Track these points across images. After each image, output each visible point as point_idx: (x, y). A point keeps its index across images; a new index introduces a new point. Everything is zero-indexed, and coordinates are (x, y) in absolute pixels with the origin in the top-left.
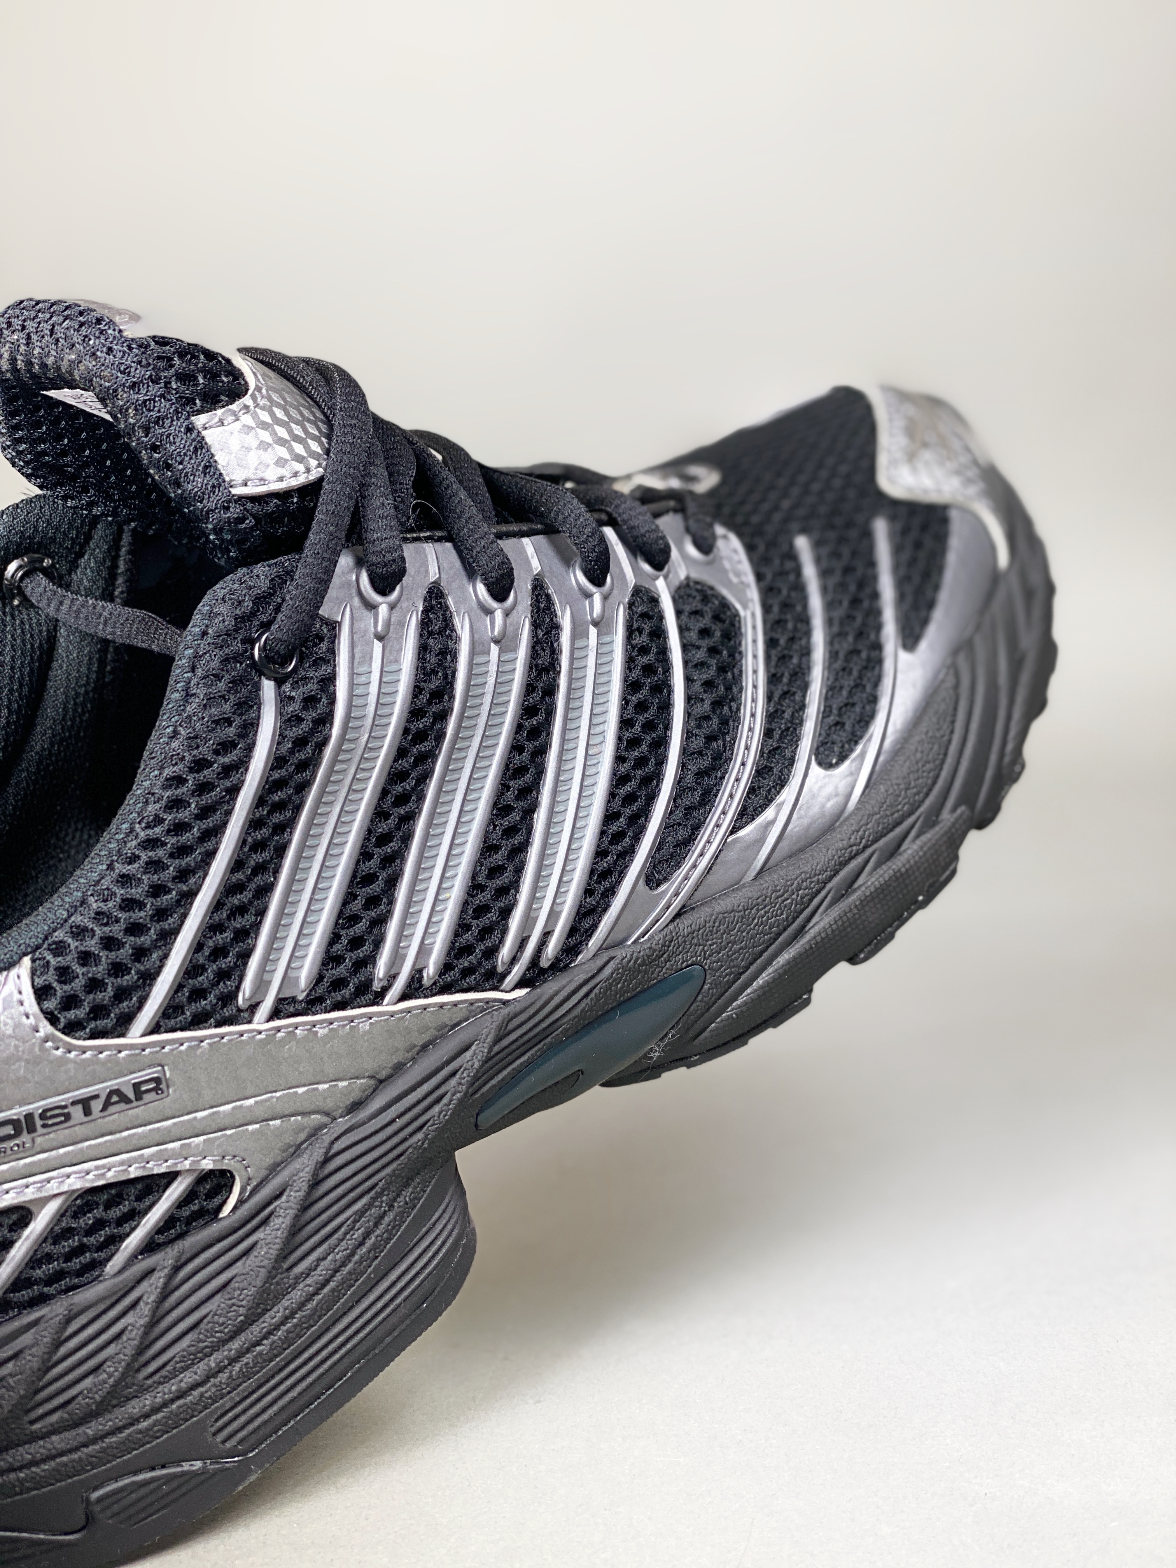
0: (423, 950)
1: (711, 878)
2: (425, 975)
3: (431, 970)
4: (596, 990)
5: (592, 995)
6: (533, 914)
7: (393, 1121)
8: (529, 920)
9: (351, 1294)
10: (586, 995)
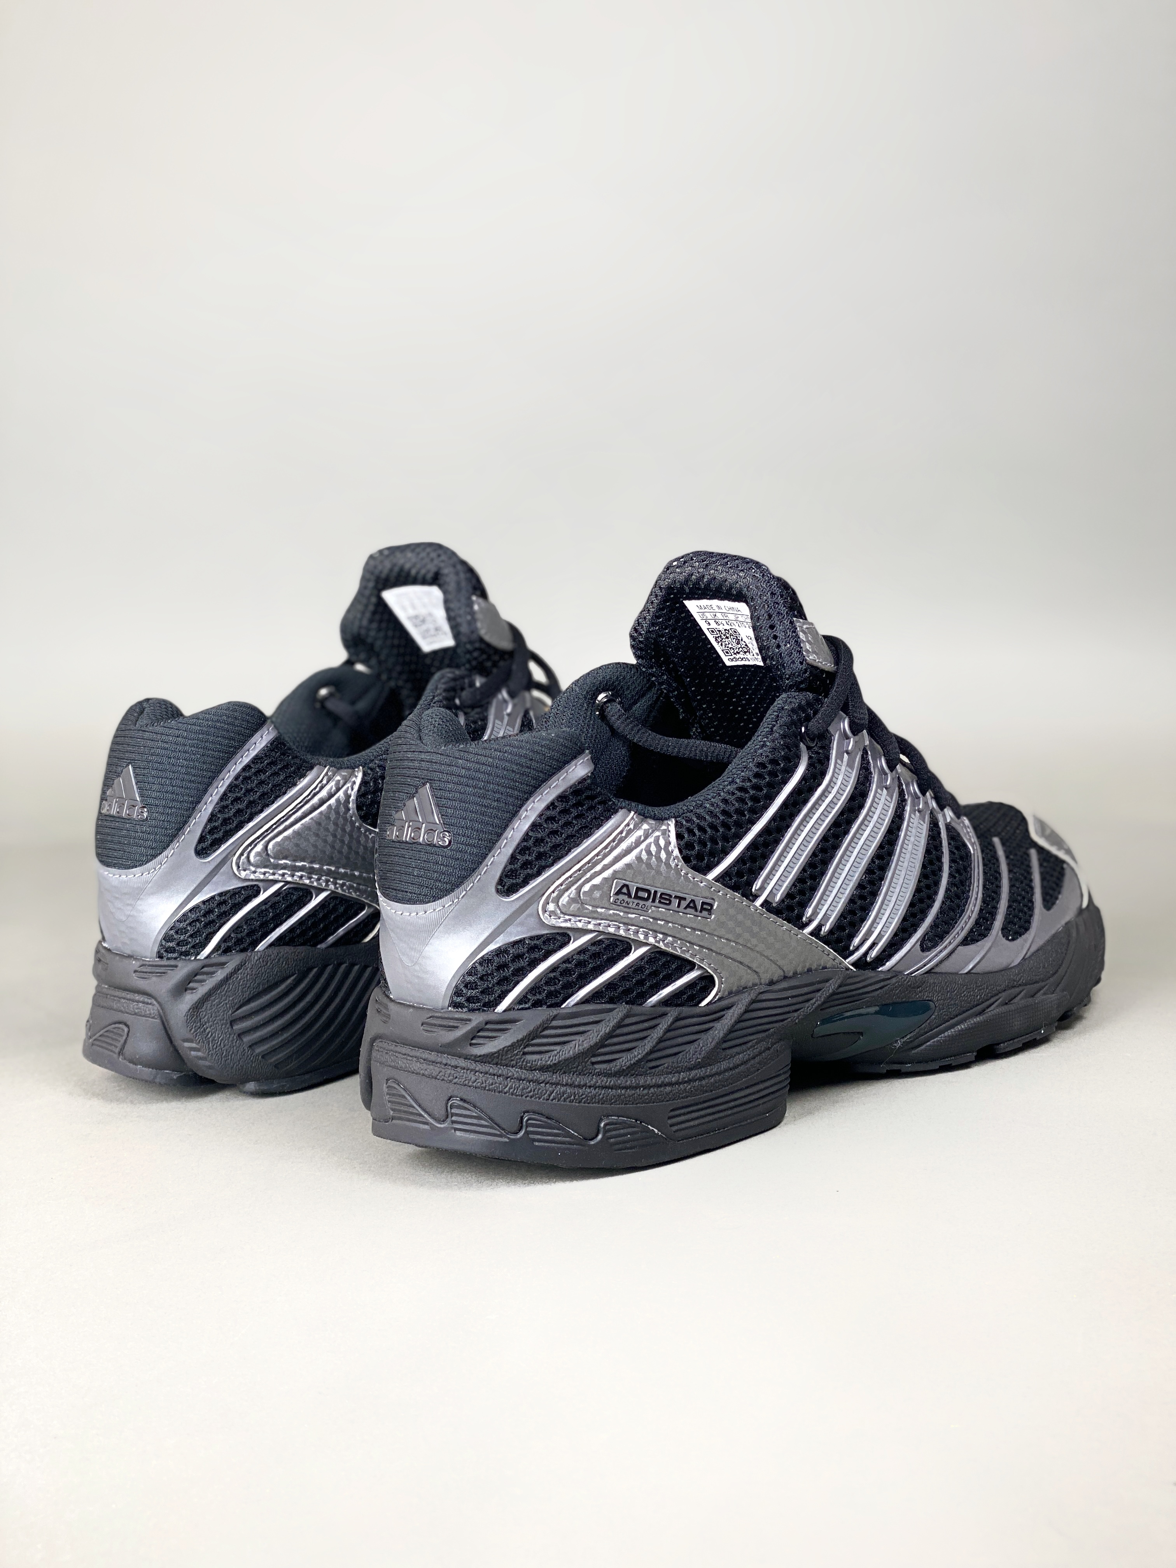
0: (826, 917)
1: (946, 963)
2: (823, 929)
3: (826, 928)
4: (887, 988)
5: (884, 989)
6: (873, 929)
7: (787, 998)
8: (869, 933)
9: (745, 1081)
10: (881, 988)
